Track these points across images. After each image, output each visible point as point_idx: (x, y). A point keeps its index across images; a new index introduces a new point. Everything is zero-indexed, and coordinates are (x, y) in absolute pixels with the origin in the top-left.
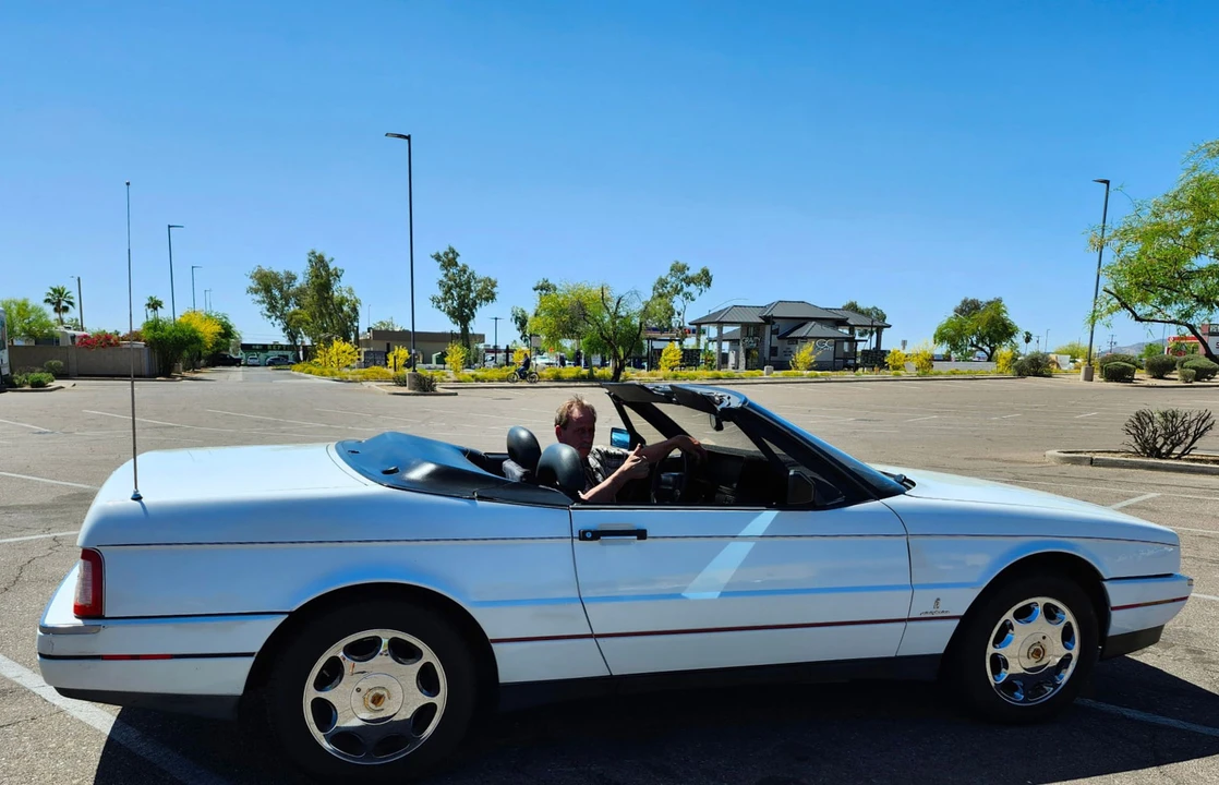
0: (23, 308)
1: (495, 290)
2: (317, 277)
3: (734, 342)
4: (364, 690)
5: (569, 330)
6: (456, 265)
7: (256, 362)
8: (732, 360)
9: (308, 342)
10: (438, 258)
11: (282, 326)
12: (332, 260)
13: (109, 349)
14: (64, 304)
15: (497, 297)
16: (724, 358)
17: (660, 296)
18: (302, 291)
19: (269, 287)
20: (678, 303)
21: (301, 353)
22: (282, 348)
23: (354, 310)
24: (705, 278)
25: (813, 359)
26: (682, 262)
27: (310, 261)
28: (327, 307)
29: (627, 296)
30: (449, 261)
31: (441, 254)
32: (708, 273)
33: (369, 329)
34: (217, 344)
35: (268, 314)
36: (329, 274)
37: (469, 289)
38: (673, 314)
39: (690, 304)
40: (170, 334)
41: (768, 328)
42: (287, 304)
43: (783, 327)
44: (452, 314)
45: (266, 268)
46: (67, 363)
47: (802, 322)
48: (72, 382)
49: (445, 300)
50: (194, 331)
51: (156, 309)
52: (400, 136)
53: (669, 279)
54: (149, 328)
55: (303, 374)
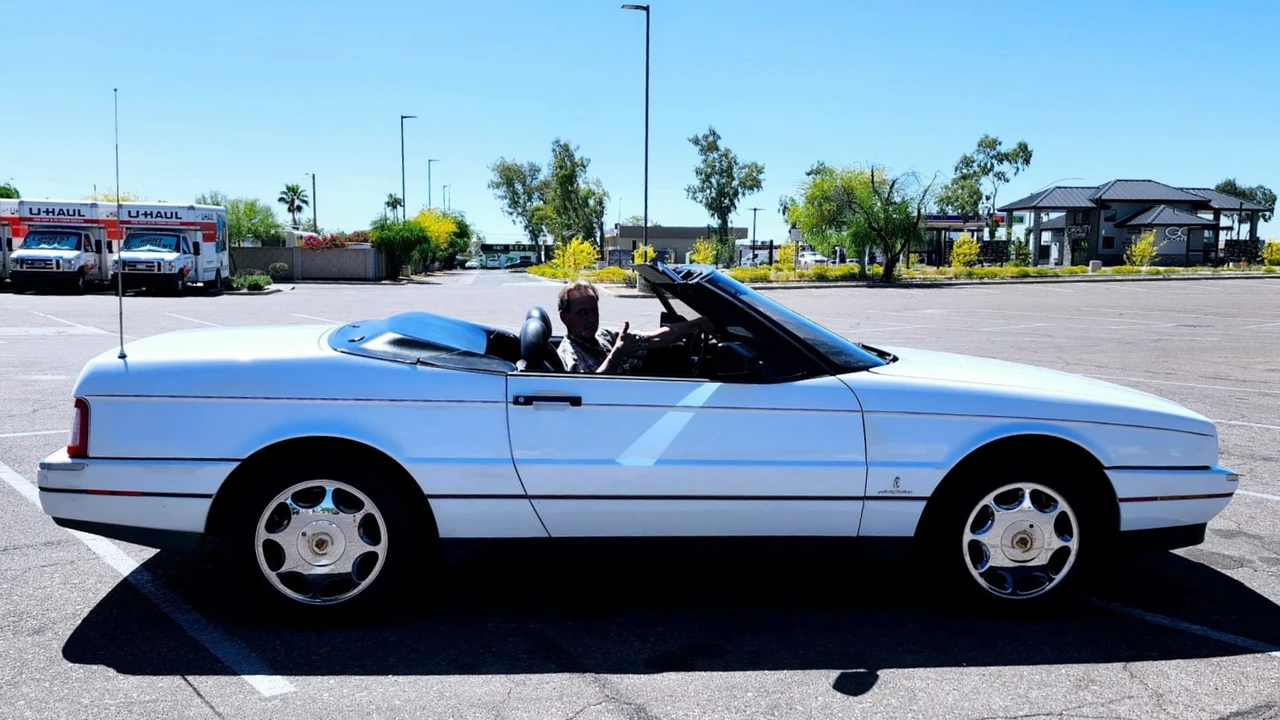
0: (252, 207)
1: (761, 177)
2: (561, 168)
3: (1057, 232)
4: (309, 533)
5: (835, 220)
6: (717, 149)
7: (496, 264)
8: (1054, 253)
9: (550, 240)
10: (696, 142)
11: (524, 224)
12: (578, 148)
13: (335, 250)
14: (297, 202)
15: (763, 184)
16: (1043, 253)
17: (964, 177)
18: (546, 184)
19: (512, 181)
20: (986, 185)
21: (543, 253)
22: (523, 248)
23: (600, 203)
24: (1024, 154)
25: (1155, 251)
26: (992, 136)
27: (554, 150)
28: (571, 201)
29: (903, 178)
30: (709, 144)
31: (700, 137)
32: (1026, 148)
33: (616, 225)
34: (452, 244)
35: (510, 210)
36: (574, 165)
37: (731, 177)
38: (980, 198)
39: (1001, 185)
40: (397, 233)
41: (1103, 213)
42: (530, 199)
43: (1121, 213)
44: (710, 206)
45: (509, 161)
46: (292, 266)
47: (1147, 205)
48: (292, 286)
49: (702, 190)
50: (422, 230)
51: (395, 207)
52: (637, 7)
53: (975, 158)
54: (376, 228)
55: (537, 277)
